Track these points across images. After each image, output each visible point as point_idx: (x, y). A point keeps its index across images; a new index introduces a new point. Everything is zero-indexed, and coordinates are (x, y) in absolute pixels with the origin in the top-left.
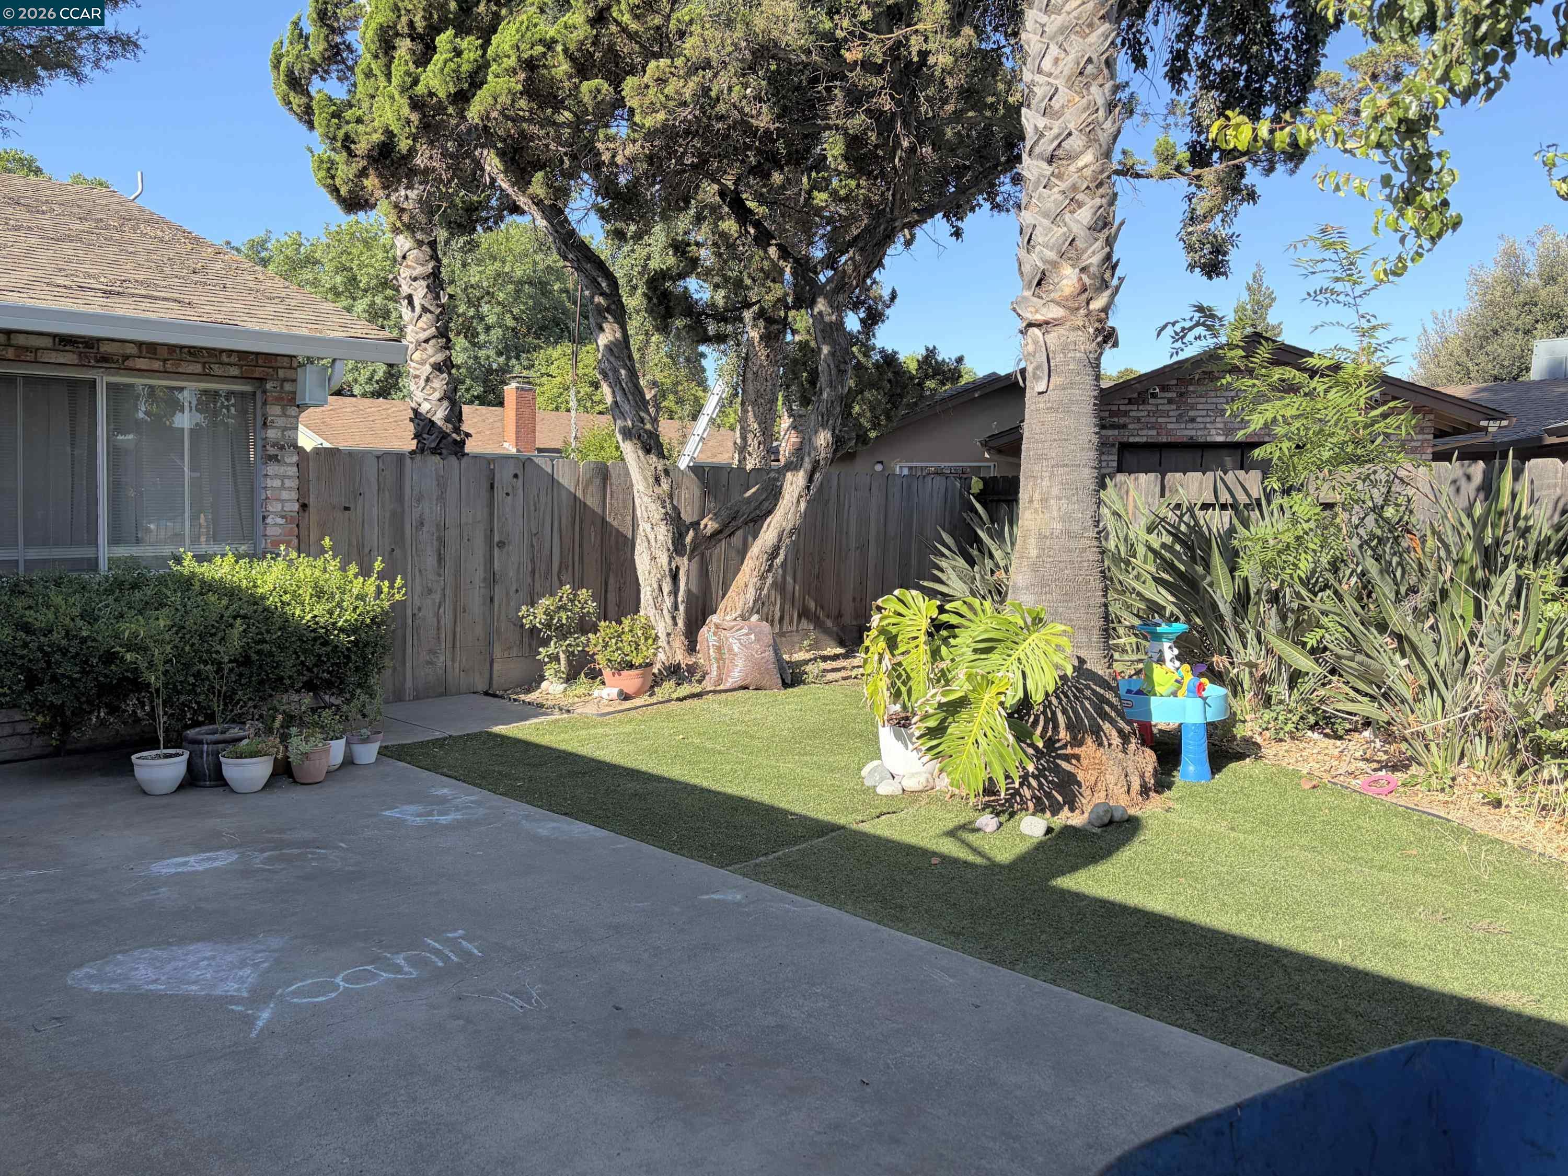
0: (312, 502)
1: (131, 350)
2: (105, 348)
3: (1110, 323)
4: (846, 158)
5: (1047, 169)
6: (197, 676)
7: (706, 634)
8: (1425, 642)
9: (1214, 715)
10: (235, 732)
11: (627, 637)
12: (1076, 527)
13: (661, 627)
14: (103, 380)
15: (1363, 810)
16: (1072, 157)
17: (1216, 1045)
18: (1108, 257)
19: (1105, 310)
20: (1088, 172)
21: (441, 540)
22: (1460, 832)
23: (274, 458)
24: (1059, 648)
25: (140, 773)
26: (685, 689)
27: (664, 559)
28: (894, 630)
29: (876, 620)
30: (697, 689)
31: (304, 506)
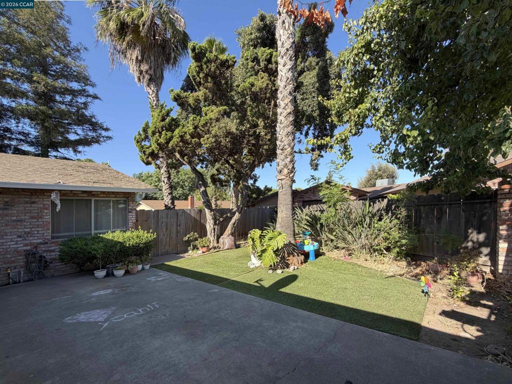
0: (139, 219)
1: (99, 193)
2: (93, 193)
3: (294, 179)
4: (248, 152)
5: (281, 151)
6: (110, 255)
7: (221, 240)
8: (354, 232)
9: (315, 248)
10: (117, 265)
11: (204, 241)
12: (288, 216)
13: (212, 239)
14: (93, 199)
15: (343, 264)
16: (286, 149)
17: (308, 312)
18: (293, 167)
19: (293, 176)
20: (289, 152)
21: (167, 225)
22: (359, 266)
23: (131, 212)
24: (284, 238)
25: (96, 275)
26: (216, 250)
27: (212, 226)
28: (253, 237)
29: (249, 235)
30: (219, 250)
31: (137, 221)
